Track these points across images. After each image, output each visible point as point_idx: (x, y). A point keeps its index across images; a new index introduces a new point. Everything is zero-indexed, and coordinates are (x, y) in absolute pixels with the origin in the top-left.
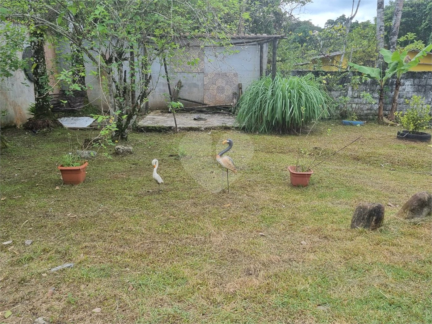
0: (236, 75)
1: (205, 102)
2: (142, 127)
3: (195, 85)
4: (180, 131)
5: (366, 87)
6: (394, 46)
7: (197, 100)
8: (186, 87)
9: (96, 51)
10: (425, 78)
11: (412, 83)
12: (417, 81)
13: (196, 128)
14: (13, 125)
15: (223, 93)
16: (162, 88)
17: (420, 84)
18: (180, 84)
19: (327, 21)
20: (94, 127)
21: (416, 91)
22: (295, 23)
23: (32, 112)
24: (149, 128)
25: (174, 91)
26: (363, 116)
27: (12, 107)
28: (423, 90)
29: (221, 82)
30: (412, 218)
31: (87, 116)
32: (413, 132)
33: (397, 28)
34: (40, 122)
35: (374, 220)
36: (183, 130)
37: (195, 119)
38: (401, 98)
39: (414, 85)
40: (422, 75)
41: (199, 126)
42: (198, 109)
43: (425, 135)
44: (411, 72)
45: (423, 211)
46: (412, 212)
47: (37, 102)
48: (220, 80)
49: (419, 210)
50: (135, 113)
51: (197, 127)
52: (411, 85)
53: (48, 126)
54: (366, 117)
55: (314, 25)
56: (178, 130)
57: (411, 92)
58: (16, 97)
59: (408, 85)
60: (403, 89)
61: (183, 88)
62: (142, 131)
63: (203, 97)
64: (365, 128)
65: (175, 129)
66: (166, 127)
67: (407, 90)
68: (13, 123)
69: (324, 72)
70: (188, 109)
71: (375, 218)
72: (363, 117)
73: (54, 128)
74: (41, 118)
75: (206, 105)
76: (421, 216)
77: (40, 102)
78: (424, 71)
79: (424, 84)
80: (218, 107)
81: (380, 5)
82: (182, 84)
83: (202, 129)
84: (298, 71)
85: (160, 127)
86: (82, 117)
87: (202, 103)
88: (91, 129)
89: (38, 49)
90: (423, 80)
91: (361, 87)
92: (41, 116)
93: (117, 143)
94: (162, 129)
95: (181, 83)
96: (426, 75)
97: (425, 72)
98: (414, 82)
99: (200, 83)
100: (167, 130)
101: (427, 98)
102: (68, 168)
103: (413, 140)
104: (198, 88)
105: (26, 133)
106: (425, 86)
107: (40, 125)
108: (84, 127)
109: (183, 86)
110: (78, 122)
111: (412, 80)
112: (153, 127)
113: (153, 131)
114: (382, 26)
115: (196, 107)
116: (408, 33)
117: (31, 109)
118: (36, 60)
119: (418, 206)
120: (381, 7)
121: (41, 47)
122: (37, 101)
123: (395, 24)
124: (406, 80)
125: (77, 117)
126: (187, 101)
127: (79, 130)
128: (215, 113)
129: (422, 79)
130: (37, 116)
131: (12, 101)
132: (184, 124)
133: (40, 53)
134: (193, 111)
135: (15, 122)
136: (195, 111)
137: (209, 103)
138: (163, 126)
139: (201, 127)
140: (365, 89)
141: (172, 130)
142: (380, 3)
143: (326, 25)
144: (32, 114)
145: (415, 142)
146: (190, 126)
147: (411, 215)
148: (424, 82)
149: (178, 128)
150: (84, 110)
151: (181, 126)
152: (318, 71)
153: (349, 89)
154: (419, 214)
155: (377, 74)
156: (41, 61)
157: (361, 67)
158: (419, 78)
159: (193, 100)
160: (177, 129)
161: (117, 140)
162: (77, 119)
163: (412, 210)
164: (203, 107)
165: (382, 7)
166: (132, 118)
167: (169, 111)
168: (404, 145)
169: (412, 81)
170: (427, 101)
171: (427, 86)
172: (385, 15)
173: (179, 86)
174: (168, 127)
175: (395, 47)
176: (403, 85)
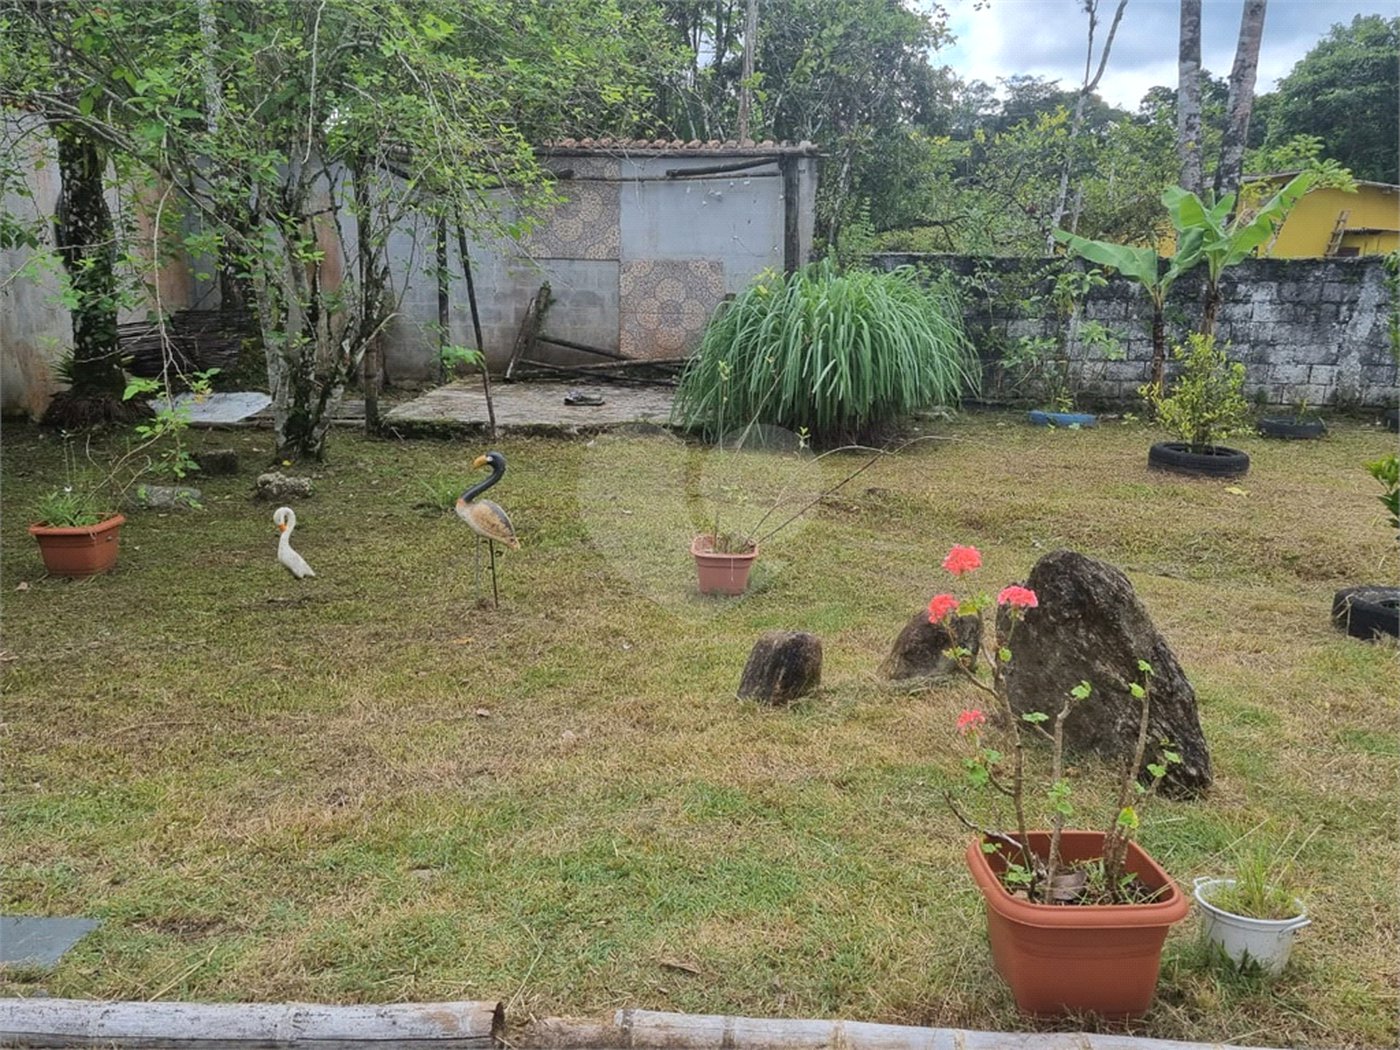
0: (716, 267)
1: (625, 350)
2: (395, 425)
3: (593, 300)
4: (504, 435)
5: (1127, 309)
6: (1232, 179)
7: (598, 345)
8: (564, 305)
9: (206, 197)
10: (1317, 278)
11: (1275, 297)
12: (1289, 289)
13: (555, 428)
14: (19, 412)
15: (676, 322)
16: (491, 307)
17: (1301, 298)
18: (545, 293)
19: (1147, 92)
20: (256, 422)
21: (1289, 323)
22: (1045, 99)
23: (69, 374)
24: (415, 427)
25: (526, 318)
26: (1118, 397)
27: (16, 360)
28: (1312, 319)
29: (670, 290)
30: (908, 675)
31: (255, 390)
32: (1195, 447)
33: (1242, 120)
34: (84, 404)
35: (780, 678)
36: (516, 433)
37: (568, 402)
38: (1242, 342)
39: (1282, 303)
40: (1304, 270)
41: (565, 421)
42: (595, 372)
43: (1233, 456)
44: (1269, 261)
45: (938, 658)
46: (906, 658)
47: (77, 346)
48: (667, 283)
49: (926, 656)
50: (337, 380)
51: (557, 424)
52: (1271, 301)
53: (108, 416)
54: (1128, 402)
55: (1106, 106)
56: (498, 433)
57: (1271, 325)
58: (32, 332)
59: (1263, 302)
60: (1246, 315)
61: (556, 307)
62: (392, 436)
63: (616, 335)
64: (1092, 436)
65: (490, 431)
66: (463, 423)
67: (1258, 319)
68: (19, 407)
69: (991, 259)
70: (567, 371)
71: (783, 671)
72: (1118, 401)
73: (127, 423)
74: (89, 394)
75: (624, 359)
76: (933, 672)
77: (86, 344)
78: (1311, 257)
79: (1314, 300)
80: (660, 366)
81: (1187, 47)
82: (553, 295)
83: (571, 430)
84: (910, 256)
85: (445, 425)
86: (241, 394)
87: (614, 352)
88: (248, 427)
89: (81, 189)
90: (1309, 285)
91: (1111, 307)
92: (88, 387)
93: (288, 468)
94: (452, 428)
95: (549, 291)
96: (1318, 269)
97: (1314, 260)
98: (1279, 291)
99: (606, 294)
100: (466, 434)
101: (1325, 342)
102: (55, 530)
103: (1189, 471)
104: (602, 306)
105: (41, 436)
106: (1318, 304)
107: (83, 414)
108: (229, 420)
109: (555, 301)
110: (224, 406)
111: (1274, 285)
112: (424, 423)
113: (425, 436)
114: (1195, 116)
115: (591, 366)
116: (1297, 137)
117: (64, 366)
118: (77, 222)
119: (923, 642)
120: (1187, 54)
121: (92, 182)
122: (79, 343)
123: (1235, 108)
124: (1255, 287)
125: (228, 392)
126: (568, 349)
127: (214, 429)
128: (644, 385)
129: (1307, 282)
130: (79, 388)
131: (17, 344)
132: (522, 416)
133: (89, 199)
134: (583, 380)
135: (24, 403)
136: (589, 378)
137: (635, 355)
138: (455, 420)
139: (568, 426)
140: (1123, 313)
141: (480, 432)
142: (1188, 43)
143: (1145, 105)
144: (67, 382)
145: (1194, 476)
146: (539, 422)
147: (903, 669)
148: (1312, 292)
149: (500, 427)
150: (250, 371)
151: (513, 421)
152: (972, 257)
153: (1075, 314)
154: (927, 667)
155: (1144, 266)
156: (92, 224)
157: (1095, 245)
158: (1297, 280)
159: (589, 344)
160: (494, 432)
161: (289, 459)
162: (225, 399)
163: (906, 654)
164: (613, 367)
165: (1193, 55)
166: (331, 395)
167: (508, 376)
168: (1154, 483)
169: (1274, 290)
170: (1324, 352)
171: (1324, 306)
172: (1316, 73)
173: (543, 300)
174: (469, 425)
175: (1237, 181)
176: (1247, 303)
